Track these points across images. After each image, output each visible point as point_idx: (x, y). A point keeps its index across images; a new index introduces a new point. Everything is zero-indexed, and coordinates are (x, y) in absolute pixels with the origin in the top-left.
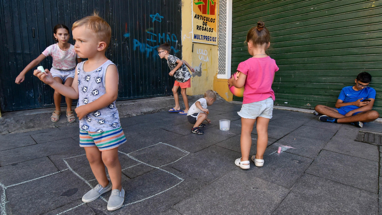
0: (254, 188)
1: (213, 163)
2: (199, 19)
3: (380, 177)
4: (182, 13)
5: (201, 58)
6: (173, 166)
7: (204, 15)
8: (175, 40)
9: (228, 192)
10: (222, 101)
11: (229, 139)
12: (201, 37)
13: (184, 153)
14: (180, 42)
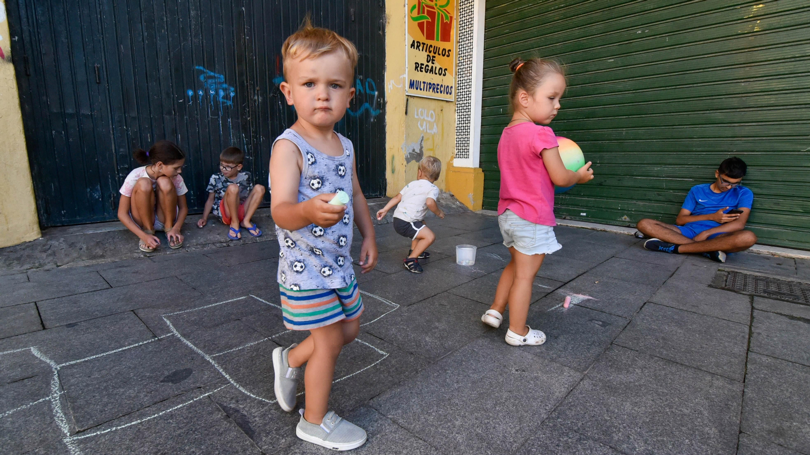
0: (517, 370)
1: (442, 326)
2: (419, 50)
3: (750, 353)
4: (386, 38)
5: (422, 126)
6: (368, 329)
7: (429, 42)
8: (373, 90)
9: (469, 376)
10: (461, 209)
11: (474, 281)
12: (422, 85)
13: (388, 306)
14: (382, 94)
